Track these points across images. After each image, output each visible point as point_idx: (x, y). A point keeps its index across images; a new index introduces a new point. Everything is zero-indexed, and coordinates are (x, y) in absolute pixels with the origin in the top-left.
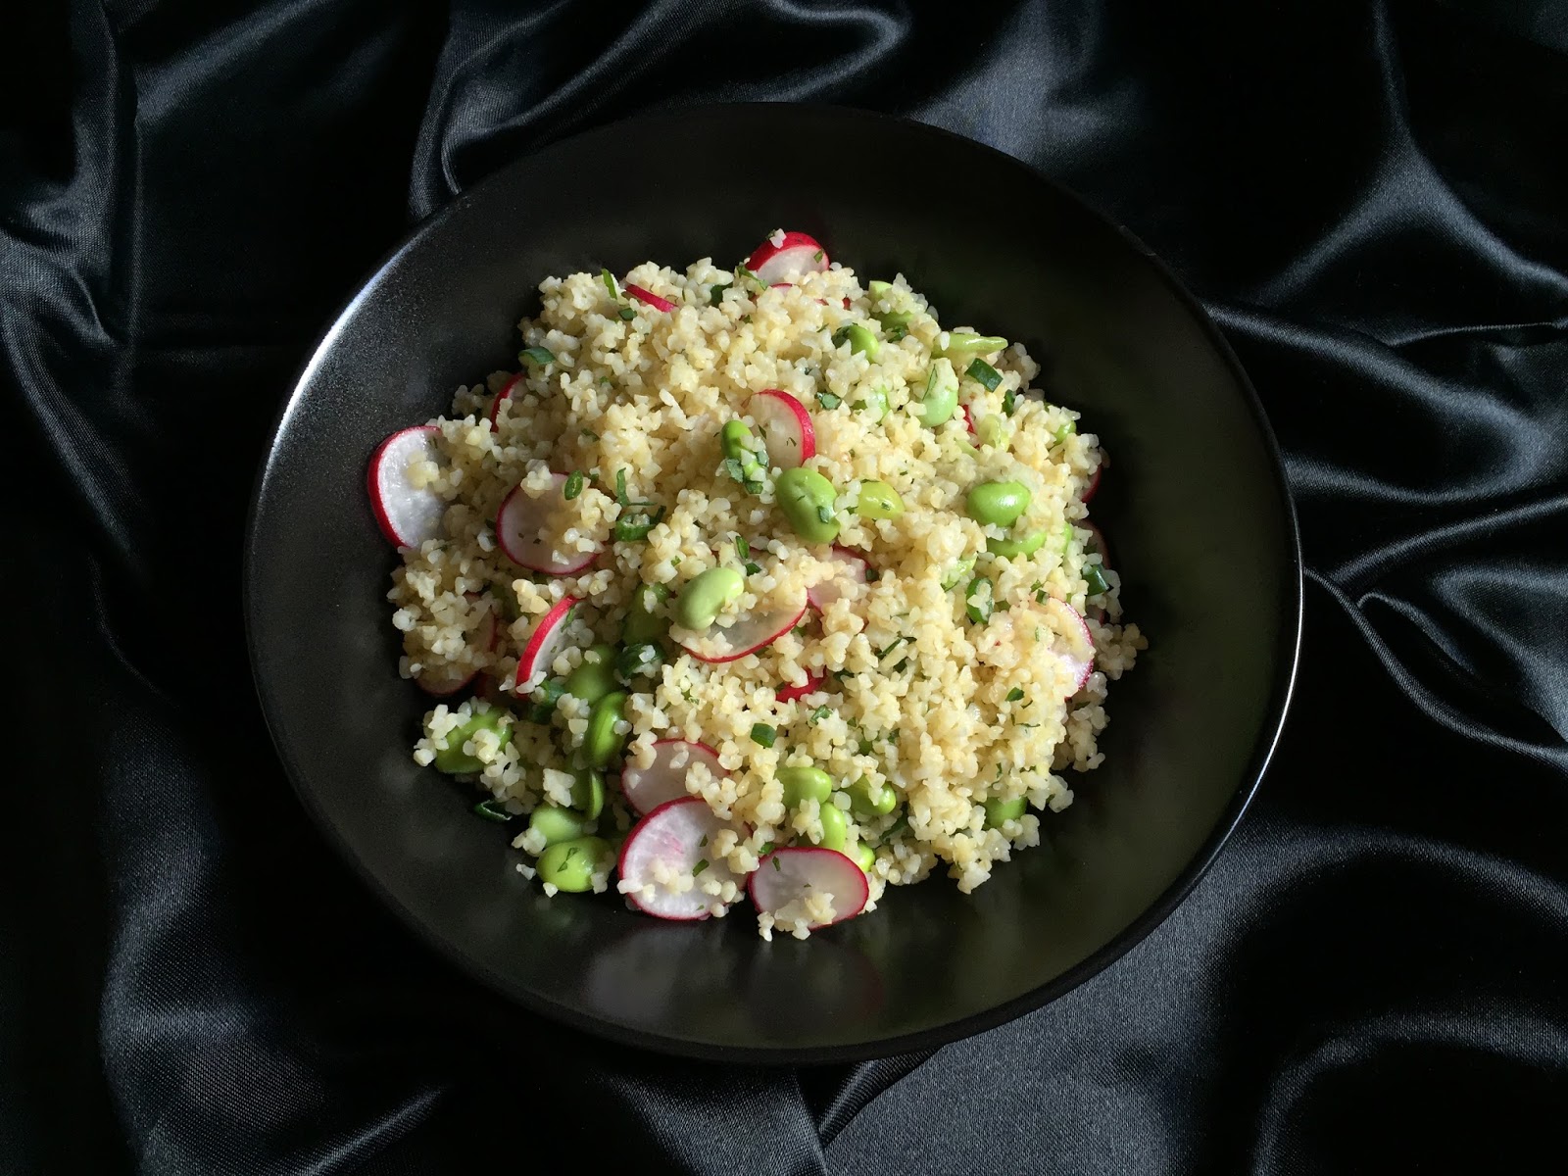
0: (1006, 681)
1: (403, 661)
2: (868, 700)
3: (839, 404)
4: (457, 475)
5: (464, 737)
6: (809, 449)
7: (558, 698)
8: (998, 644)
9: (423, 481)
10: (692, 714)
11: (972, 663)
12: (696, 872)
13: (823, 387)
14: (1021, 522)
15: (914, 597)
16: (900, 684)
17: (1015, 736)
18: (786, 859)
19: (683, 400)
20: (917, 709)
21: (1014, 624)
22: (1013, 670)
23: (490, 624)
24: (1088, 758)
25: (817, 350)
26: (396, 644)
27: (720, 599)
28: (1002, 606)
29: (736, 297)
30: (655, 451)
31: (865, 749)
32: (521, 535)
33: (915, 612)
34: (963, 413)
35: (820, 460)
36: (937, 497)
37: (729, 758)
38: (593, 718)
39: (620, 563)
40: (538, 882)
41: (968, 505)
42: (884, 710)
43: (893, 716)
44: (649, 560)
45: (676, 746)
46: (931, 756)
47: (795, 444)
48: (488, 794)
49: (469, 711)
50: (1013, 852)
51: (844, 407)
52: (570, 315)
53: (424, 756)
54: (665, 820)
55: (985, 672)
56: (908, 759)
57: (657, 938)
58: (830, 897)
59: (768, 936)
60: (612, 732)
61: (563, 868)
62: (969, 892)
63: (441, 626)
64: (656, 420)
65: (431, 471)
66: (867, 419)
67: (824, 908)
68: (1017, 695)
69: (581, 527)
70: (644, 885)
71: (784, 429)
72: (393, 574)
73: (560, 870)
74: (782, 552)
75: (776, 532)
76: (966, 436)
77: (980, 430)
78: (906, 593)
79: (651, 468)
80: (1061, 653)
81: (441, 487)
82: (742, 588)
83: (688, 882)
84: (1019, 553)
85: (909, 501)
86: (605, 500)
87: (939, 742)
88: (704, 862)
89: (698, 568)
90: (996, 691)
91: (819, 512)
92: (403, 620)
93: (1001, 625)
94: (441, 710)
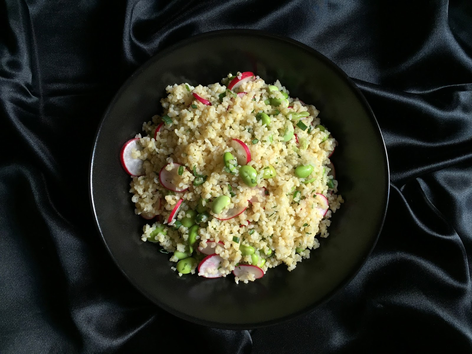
0: (303, 221)
1: (136, 210)
2: (264, 228)
3: (258, 142)
4: (146, 155)
5: (155, 235)
6: (249, 159)
7: (180, 227)
8: (301, 209)
9: (136, 157)
10: (217, 235)
11: (294, 215)
12: (218, 269)
13: (253, 137)
14: (310, 177)
15: (278, 201)
16: (274, 223)
17: (304, 236)
18: (242, 267)
19: (211, 140)
20: (278, 229)
21: (306, 204)
22: (305, 218)
23: (159, 201)
24: (325, 234)
25: (252, 123)
26: (133, 206)
27: (224, 206)
28: (303, 198)
29: (227, 100)
30: (204, 156)
31: (264, 239)
32: (166, 181)
33: (279, 206)
34: (294, 137)
35: (252, 163)
36: (286, 170)
37: (227, 245)
38: (190, 234)
39: (195, 192)
40: (177, 272)
41: (295, 172)
42: (269, 231)
43: (272, 232)
44: (203, 192)
45: (212, 243)
46: (281, 242)
47: (245, 158)
48: (162, 247)
49: (155, 226)
50: (303, 260)
51: (260, 143)
52: (176, 101)
53: (144, 239)
54: (210, 260)
55: (297, 218)
56: (275, 242)
57: (208, 282)
58: (254, 275)
59: (237, 283)
60: (195, 239)
61: (183, 269)
62: (290, 271)
63: (146, 203)
64: (204, 147)
65: (138, 154)
66: (266, 145)
67: (252, 277)
68: (306, 225)
69: (183, 182)
70: (205, 273)
71: (241, 153)
72: (131, 184)
73: (183, 270)
74: (241, 190)
75: (239, 183)
76: (295, 145)
77: (300, 142)
78: (276, 201)
79: (203, 164)
80: (319, 208)
81: (142, 158)
82: (230, 202)
83: (217, 271)
84: (309, 183)
85: (278, 171)
86: (190, 175)
87: (284, 239)
88: (221, 266)
89: (218, 195)
90: (300, 224)
91: (252, 181)
92: (135, 199)
93: (303, 204)
94: (148, 226)
